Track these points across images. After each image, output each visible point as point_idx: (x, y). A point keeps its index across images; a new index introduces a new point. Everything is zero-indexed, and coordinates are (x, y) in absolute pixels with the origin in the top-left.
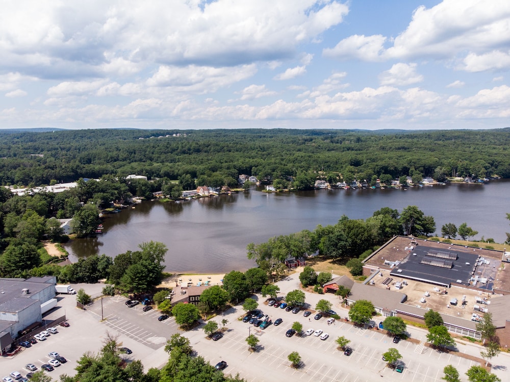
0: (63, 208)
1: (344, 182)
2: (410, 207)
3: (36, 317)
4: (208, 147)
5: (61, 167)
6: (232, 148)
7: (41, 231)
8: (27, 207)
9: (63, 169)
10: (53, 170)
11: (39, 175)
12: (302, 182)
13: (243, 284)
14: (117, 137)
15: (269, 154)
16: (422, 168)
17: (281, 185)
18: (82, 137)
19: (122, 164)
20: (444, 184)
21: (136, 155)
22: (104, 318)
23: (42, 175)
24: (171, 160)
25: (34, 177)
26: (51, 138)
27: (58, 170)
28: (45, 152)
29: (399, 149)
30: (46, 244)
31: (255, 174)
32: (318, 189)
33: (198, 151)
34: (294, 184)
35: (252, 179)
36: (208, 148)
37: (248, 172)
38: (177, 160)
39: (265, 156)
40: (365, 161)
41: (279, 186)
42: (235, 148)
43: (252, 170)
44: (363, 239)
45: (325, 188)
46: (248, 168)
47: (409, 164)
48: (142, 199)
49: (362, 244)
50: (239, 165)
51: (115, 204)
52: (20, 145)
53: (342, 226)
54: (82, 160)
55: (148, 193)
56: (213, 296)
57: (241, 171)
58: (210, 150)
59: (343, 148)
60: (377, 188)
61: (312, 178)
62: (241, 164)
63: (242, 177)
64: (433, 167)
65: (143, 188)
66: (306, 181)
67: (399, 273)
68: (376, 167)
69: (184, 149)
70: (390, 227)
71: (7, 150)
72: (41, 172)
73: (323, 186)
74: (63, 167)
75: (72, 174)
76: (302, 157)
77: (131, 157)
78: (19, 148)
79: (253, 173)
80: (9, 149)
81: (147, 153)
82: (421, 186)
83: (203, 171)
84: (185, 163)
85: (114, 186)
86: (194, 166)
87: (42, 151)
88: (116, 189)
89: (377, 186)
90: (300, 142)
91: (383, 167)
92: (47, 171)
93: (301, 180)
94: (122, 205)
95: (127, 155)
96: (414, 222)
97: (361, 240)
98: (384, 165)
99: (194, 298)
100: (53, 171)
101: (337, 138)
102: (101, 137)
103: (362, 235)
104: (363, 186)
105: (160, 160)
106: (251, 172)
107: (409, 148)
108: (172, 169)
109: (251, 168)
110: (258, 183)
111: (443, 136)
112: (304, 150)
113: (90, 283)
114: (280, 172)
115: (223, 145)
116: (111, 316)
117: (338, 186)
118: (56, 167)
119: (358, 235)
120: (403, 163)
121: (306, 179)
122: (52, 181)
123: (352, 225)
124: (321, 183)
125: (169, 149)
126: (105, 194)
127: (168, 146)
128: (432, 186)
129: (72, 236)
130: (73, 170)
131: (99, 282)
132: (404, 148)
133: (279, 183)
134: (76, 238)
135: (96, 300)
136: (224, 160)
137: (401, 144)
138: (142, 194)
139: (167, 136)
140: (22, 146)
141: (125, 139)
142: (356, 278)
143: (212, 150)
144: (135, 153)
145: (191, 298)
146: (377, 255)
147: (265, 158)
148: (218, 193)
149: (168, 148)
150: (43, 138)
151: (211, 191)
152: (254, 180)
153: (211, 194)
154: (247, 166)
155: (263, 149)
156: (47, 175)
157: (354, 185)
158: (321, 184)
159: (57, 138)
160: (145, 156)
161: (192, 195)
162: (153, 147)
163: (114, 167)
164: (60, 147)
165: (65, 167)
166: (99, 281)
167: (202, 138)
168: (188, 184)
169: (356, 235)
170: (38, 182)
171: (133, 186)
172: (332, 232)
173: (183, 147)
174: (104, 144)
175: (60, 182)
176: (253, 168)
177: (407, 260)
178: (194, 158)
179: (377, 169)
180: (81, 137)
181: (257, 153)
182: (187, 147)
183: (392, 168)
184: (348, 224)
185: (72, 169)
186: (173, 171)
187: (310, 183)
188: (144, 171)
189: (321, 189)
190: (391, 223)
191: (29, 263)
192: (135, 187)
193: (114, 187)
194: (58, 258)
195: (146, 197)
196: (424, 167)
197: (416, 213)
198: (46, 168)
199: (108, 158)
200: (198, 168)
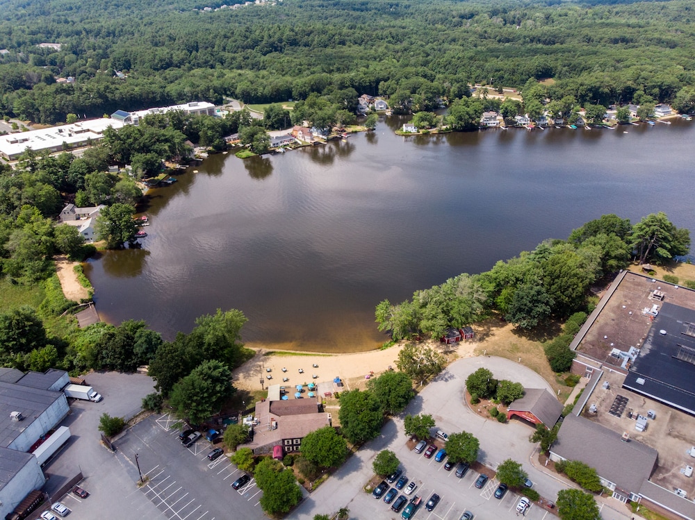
0: (84, 189)
1: (526, 116)
2: (654, 217)
3: (35, 479)
4: (309, 35)
5: (81, 89)
6: (347, 38)
7: (48, 244)
8: (23, 201)
9: (84, 94)
10: (69, 94)
11: (48, 106)
12: (460, 118)
13: (372, 420)
14: (171, 7)
15: (405, 50)
16: (656, 90)
17: (425, 124)
18: (118, 6)
19: (178, 75)
20: (689, 119)
21: (198, 54)
22: (144, 476)
23: (54, 105)
24: (253, 65)
25: (41, 108)
26: (71, 9)
27: (77, 94)
28: (63, 39)
29: (615, 41)
30: (60, 265)
31: (386, 95)
32: (485, 128)
33: (294, 43)
34: (446, 120)
35: (380, 103)
36: (310, 38)
37: (372, 90)
38: (262, 64)
39: (399, 54)
40: (559, 68)
41: (423, 124)
42: (352, 38)
43: (380, 87)
44: (574, 295)
45: (495, 127)
46: (373, 82)
47: (635, 81)
48: (209, 152)
49: (571, 302)
50: (358, 78)
51: (167, 164)
52: (26, 27)
53: (541, 272)
54: (117, 63)
55: (218, 140)
56: (323, 453)
57: (362, 89)
58: (313, 41)
59: (525, 37)
60: (579, 127)
61: (476, 111)
62: (362, 75)
63: (364, 100)
64: (676, 87)
65: (209, 133)
66: (467, 117)
67: (638, 386)
68: (581, 88)
69: (272, 40)
70: (615, 257)
71: (7, 36)
72: (51, 99)
73: (492, 123)
74: (84, 90)
75: (99, 101)
76: (459, 58)
77: (191, 58)
78: (23, 31)
79: (380, 92)
80: (10, 33)
81: (216, 49)
82: (652, 123)
83: (301, 88)
84: (274, 71)
85: (164, 135)
86: (288, 78)
87: (59, 35)
88: (166, 141)
89: (578, 123)
90: (454, 20)
91: (592, 87)
92: (59, 97)
93: (458, 114)
94: (178, 166)
95: (185, 54)
96: (657, 241)
97: (569, 297)
98: (593, 85)
99: (290, 441)
100: (69, 98)
101: (512, 13)
102: (147, 6)
103: (573, 289)
104: (556, 124)
105: (235, 64)
106: (377, 89)
107: (632, 40)
108: (255, 86)
109: (378, 82)
110: (389, 113)
111: (687, 9)
112: (461, 41)
113: (126, 372)
114: (425, 93)
115: (333, 32)
116: (157, 471)
117: (516, 123)
118: (73, 90)
119: (566, 289)
120: (625, 78)
121: (468, 113)
122: (69, 116)
123: (558, 271)
124: (490, 118)
125: (249, 40)
126: (149, 156)
127: (248, 34)
128: (669, 123)
129: (100, 245)
130: (101, 95)
131: (140, 372)
132: (624, 40)
133: (423, 119)
134: (106, 249)
135: (132, 424)
136: (335, 66)
137: (620, 33)
138: (209, 141)
139: (246, 4)
140: (28, 28)
141: (183, 10)
142: (560, 379)
143: (315, 43)
144: (197, 51)
145: (286, 441)
146: (595, 325)
147: (400, 57)
148: (326, 138)
149: (247, 38)
150: (58, 8)
151: (315, 134)
152: (383, 106)
153: (316, 140)
154: (372, 79)
155: (396, 39)
156: (60, 105)
157: (542, 122)
158: (490, 120)
159: (80, 7)
160: (212, 55)
161: (285, 143)
162: (225, 36)
163: (166, 79)
164: (85, 29)
165: (87, 90)
166: (138, 369)
167: (299, 10)
168: (278, 120)
169: (563, 289)
170: (49, 116)
171: (194, 129)
172: (522, 280)
173: (270, 37)
174: (151, 23)
175: (82, 119)
176: (382, 83)
177: (650, 347)
178: (288, 62)
179: (582, 90)
180: (115, 5)
181: (386, 48)
182: (276, 36)
183: (606, 90)
184: (550, 268)
185: (98, 92)
186: (256, 90)
187: (473, 119)
188: (211, 91)
189: (490, 127)
190: (620, 251)
191: (23, 341)
192: (198, 130)
193: (163, 138)
194: (76, 304)
195: (214, 147)
196: (660, 87)
197: (663, 228)
198: (57, 92)
199: (156, 61)
200: (294, 82)
